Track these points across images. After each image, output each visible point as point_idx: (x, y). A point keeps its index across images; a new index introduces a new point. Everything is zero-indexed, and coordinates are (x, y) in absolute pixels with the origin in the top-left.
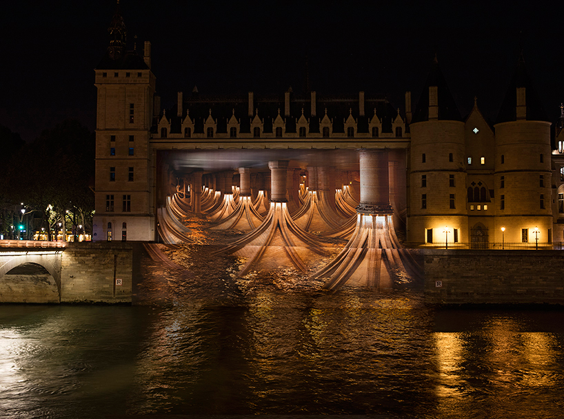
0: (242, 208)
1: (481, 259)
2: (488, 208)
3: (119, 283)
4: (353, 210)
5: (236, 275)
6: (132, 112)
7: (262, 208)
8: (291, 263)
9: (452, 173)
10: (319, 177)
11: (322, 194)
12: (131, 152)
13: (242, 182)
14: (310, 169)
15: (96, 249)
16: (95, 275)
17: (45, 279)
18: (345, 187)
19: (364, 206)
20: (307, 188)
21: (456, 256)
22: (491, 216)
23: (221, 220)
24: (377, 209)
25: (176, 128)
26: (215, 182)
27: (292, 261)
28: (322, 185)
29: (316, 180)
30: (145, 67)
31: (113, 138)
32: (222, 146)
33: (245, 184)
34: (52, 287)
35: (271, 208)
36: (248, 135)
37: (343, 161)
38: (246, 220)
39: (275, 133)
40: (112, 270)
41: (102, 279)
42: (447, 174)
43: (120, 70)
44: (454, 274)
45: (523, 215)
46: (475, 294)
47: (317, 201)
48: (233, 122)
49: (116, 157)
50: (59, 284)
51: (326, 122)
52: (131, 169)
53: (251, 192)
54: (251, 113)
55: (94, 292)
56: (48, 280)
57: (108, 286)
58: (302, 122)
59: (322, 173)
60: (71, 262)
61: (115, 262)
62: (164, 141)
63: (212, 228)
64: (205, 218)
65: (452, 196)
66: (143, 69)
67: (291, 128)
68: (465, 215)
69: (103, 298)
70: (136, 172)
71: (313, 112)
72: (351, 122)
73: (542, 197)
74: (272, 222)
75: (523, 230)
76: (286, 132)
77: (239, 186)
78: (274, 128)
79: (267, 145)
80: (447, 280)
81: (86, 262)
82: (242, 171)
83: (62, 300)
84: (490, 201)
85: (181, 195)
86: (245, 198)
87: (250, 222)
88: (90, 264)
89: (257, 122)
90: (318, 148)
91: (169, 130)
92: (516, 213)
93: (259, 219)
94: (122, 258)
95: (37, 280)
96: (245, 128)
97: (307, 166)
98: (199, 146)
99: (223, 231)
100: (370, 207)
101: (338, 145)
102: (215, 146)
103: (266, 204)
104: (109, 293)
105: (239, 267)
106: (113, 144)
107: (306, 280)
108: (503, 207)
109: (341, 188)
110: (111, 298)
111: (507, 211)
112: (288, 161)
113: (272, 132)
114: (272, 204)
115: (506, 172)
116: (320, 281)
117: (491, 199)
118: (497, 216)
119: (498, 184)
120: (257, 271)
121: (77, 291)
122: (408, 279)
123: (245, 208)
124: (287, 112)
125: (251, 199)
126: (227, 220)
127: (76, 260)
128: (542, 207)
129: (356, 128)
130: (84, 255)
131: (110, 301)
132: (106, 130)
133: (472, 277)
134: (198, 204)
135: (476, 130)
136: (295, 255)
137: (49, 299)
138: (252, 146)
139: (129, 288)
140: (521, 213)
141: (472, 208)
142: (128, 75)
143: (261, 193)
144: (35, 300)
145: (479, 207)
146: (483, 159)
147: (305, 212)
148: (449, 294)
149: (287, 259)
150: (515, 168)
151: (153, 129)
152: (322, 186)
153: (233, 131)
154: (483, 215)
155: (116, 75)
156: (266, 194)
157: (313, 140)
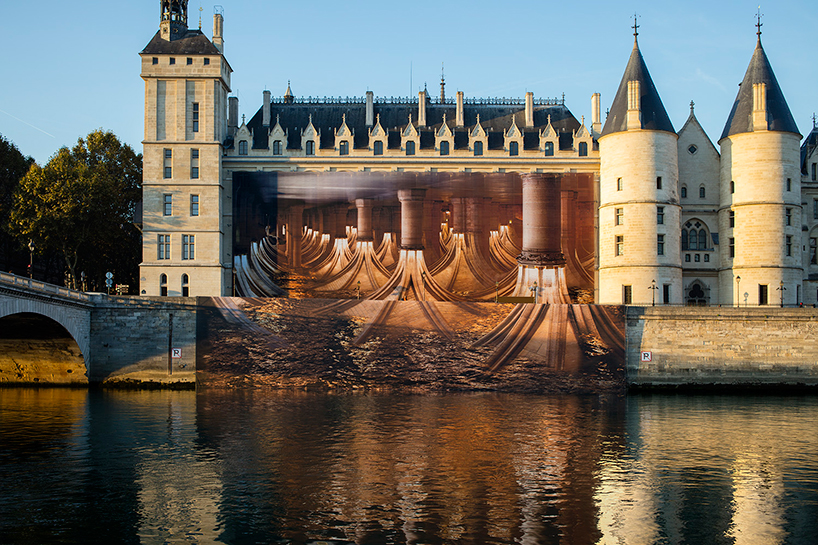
0: (360, 259)
4: (514, 261)
5: (350, 342)
6: (196, 116)
7: (389, 259)
8: (430, 326)
9: (660, 206)
10: (468, 213)
11: (472, 237)
12: (195, 173)
13: (360, 220)
14: (456, 201)
18: (502, 227)
19: (527, 255)
20: (451, 229)
23: (330, 277)
24: (545, 259)
25: (261, 142)
26: (321, 220)
27: (431, 321)
29: (464, 216)
30: (214, 51)
31: (168, 154)
33: (365, 224)
35: (401, 259)
36: (365, 153)
38: (366, 276)
39: (404, 150)
40: (165, 336)
41: (152, 349)
42: (653, 208)
43: (177, 56)
44: (669, 342)
45: (763, 266)
46: (699, 371)
47: (465, 248)
48: (344, 134)
49: (172, 181)
51: (478, 134)
52: (195, 197)
53: (373, 235)
54: (370, 122)
55: (139, 368)
56: (69, 348)
57: (160, 359)
58: (444, 134)
59: (472, 206)
60: (106, 325)
61: (171, 324)
62: (243, 159)
63: (318, 289)
64: (308, 274)
65: (661, 237)
66: (211, 54)
67: (428, 144)
69: (154, 376)
70: (202, 201)
71: (460, 122)
72: (514, 135)
73: (789, 240)
74: (403, 279)
75: (760, 286)
76: (421, 149)
77: (356, 227)
78: (403, 142)
80: (658, 351)
81: (128, 325)
82: (360, 203)
84: (713, 249)
85: (273, 241)
86: (365, 243)
87: (372, 279)
88: (134, 326)
89: (378, 134)
91: (250, 143)
92: (753, 263)
93: (384, 274)
94: (181, 319)
95: (53, 347)
96: (362, 143)
97: (452, 197)
98: (294, 167)
99: (334, 292)
100: (535, 256)
101: (496, 167)
103: (395, 252)
104: (163, 369)
105: (355, 331)
106: (168, 162)
107: (452, 350)
108: (732, 255)
109: (497, 229)
110: (165, 376)
111: (739, 260)
112: (425, 190)
113: (400, 148)
114: (403, 253)
115: (736, 204)
116: (473, 351)
117: (715, 246)
118: (723, 269)
119: (725, 223)
120: (381, 338)
122: (604, 349)
123: (364, 258)
124: (422, 120)
125: (374, 245)
126: (340, 277)
127: (113, 321)
129: (521, 143)
130: (124, 313)
131: (164, 381)
133: (694, 347)
134: (297, 254)
136: (437, 314)
137: (73, 377)
139: (192, 361)
140: (760, 264)
142: (189, 62)
143: (387, 236)
144: (53, 379)
147: (448, 264)
148: (662, 370)
149: (424, 320)
150: (751, 199)
151: (228, 143)
152: (472, 226)
153: (345, 146)
155: (172, 62)
156: (395, 238)
157: (459, 160)
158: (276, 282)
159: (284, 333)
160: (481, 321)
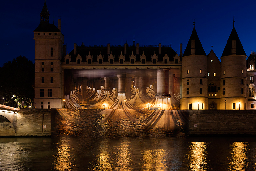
1: (215, 115)
2: (217, 95)
3: (45, 127)
4: (154, 96)
5: (101, 122)
6: (52, 51)
7: (114, 96)
8: (127, 117)
9: (201, 78)
10: (140, 82)
11: (141, 89)
12: (52, 70)
13: (105, 84)
14: (136, 78)
15: (34, 111)
16: (33, 123)
17: (8, 125)
18: (151, 86)
19: (158, 94)
20: (134, 87)
21: (204, 113)
22: (218, 98)
23: (95, 102)
24: (164, 95)
25: (73, 60)
26: (93, 84)
27: (127, 115)
28: (141, 85)
29: (138, 82)
30: (58, 31)
31: (43, 64)
32: (95, 67)
33: (107, 85)
34: (12, 129)
35: (118, 96)
36: (107, 63)
37: (151, 74)
38: (107, 101)
39: (119, 62)
40: (41, 121)
41: (37, 125)
42: (199, 79)
43: (46, 32)
44: (203, 121)
45: (234, 97)
46: (212, 130)
47: (139, 92)
48: (100, 57)
49: (45, 72)
50: (15, 127)
51: (143, 57)
52: (52, 78)
53: (109, 88)
54: (109, 53)
55: (32, 131)
56: (9, 125)
57: (39, 128)
58: (132, 57)
59: (141, 79)
60: (22, 118)
61: (43, 117)
62: (68, 65)
63: (92, 106)
64: (88, 101)
65: (201, 89)
66: (57, 32)
67: (127, 60)
68: (207, 97)
69: (37, 133)
70: (54, 79)
71: (138, 53)
72: (155, 57)
73: (242, 89)
74: (119, 102)
75: (233, 103)
76: (125, 61)
77: (104, 86)
78: (119, 59)
79: (116, 67)
80: (199, 124)
81: (29, 118)
82: (105, 79)
83: (17, 135)
84: (218, 92)
85: (77, 91)
86: (107, 91)
87: (109, 102)
88: (31, 118)
89: (111, 57)
90: (139, 68)
91: (70, 60)
92: (230, 96)
93: (113, 101)
94: (46, 115)
95: (4, 125)
96: (106, 60)
97: (135, 76)
98: (84, 67)
99: (96, 106)
100: (161, 95)
101: (149, 67)
102: (92, 67)
103: (116, 94)
104: (40, 131)
105: (102, 119)
106: (43, 66)
107: (134, 124)
108: (224, 94)
109: (149, 87)
110: (41, 134)
111: (226, 95)
112: (126, 74)
113: (118, 61)
114: (119, 94)
115: (226, 78)
116: (140, 124)
117: (218, 91)
118: (221, 98)
119: (222, 84)
120: (111, 121)
121: (24, 131)
122: (182, 124)
123: (106, 96)
124: (125, 52)
125: (110, 92)
126: (99, 102)
127: (24, 117)
128: (242, 93)
129: (157, 60)
130: (28, 114)
131: (41, 135)
132: (40, 59)
133: (211, 122)
134: (85, 95)
135: (212, 61)
136: (129, 113)
137: (10, 134)
138: (109, 67)
139: (50, 129)
140: (233, 96)
141: (210, 95)
142: (50, 34)
143: (114, 89)
144: (4, 135)
145: (213, 95)
146: (215, 74)
147: (133, 97)
148: (200, 130)
149: (125, 115)
150: (230, 76)
151: (62, 60)
153: (100, 60)
154: (214, 98)
155: (44, 34)
156: (116, 89)
157: (137, 65)
158: (78, 103)
159: (80, 119)
160: (143, 115)
